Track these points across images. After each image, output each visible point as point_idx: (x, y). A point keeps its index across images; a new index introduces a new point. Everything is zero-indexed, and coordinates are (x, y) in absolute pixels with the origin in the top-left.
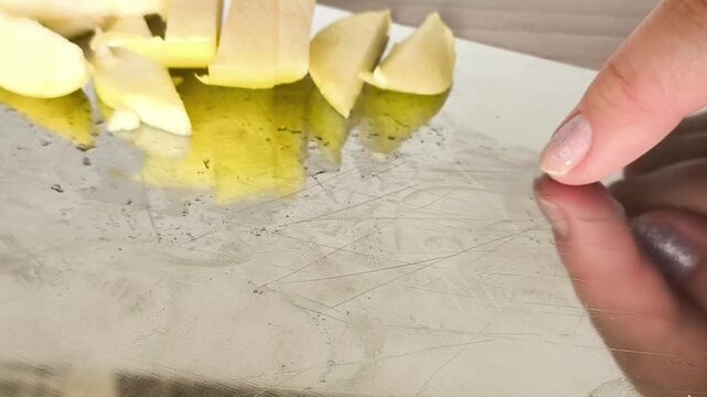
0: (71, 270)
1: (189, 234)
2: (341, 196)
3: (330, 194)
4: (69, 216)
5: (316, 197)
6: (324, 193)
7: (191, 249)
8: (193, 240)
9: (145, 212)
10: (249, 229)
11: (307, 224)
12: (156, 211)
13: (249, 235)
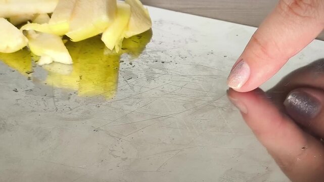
0: (17, 124)
1: (69, 108)
2: (136, 89)
3: (132, 88)
4: (19, 102)
5: (126, 89)
6: (129, 88)
7: (70, 114)
8: (71, 110)
9: (52, 99)
10: (95, 105)
11: (121, 101)
12: (56, 98)
13: (94, 107)
